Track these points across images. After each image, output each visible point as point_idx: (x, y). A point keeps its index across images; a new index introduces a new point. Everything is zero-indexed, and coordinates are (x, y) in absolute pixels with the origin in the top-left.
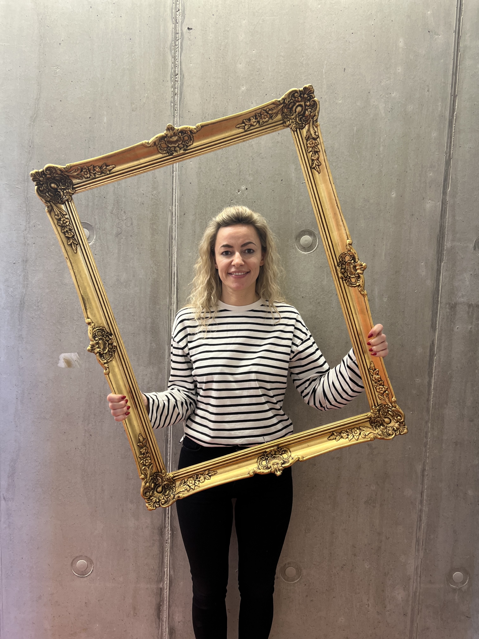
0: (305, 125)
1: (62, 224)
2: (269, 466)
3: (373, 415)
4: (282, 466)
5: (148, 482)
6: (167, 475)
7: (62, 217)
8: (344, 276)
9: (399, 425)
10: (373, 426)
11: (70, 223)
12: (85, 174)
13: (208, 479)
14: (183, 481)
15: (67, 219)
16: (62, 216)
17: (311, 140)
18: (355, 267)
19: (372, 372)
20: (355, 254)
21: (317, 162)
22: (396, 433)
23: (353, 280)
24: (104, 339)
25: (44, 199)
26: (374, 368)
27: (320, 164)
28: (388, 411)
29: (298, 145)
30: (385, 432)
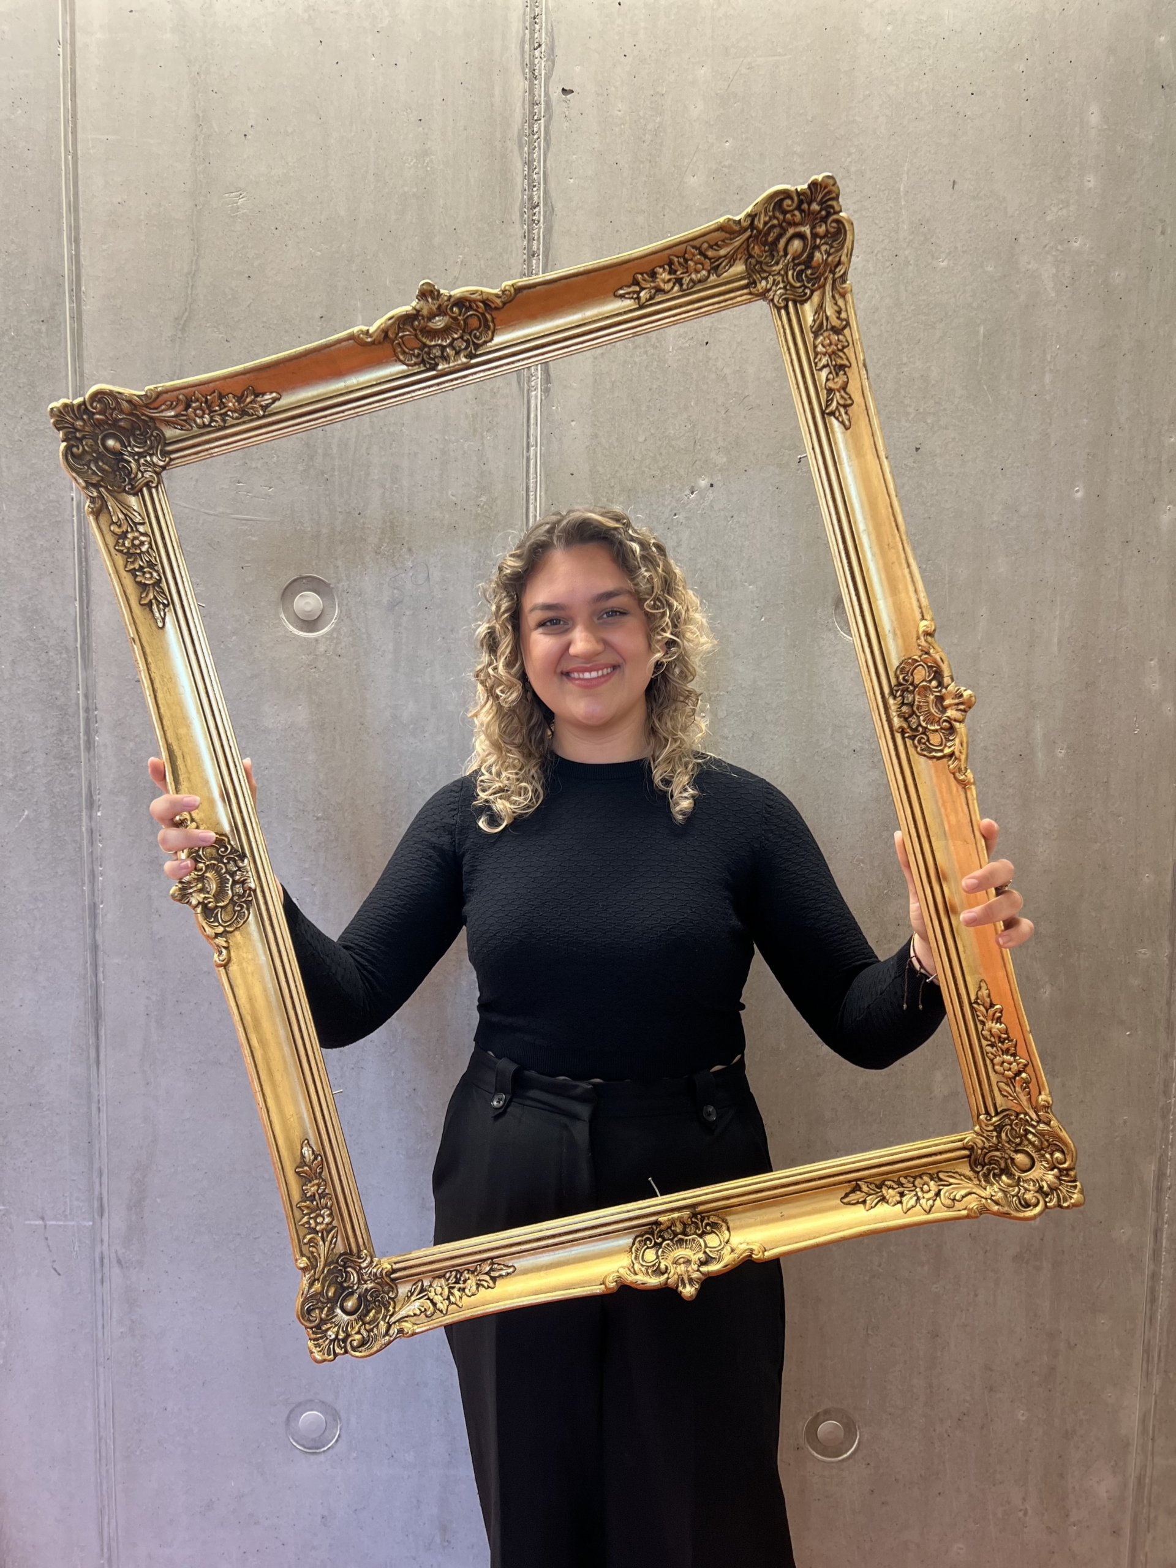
0: (812, 292)
1: (128, 548)
2: (662, 1266)
3: (980, 1141)
4: (701, 1269)
5: (318, 1280)
6: (374, 1264)
7: (129, 530)
8: (909, 727)
9: (1058, 1178)
10: (978, 1172)
11: (151, 547)
12: (196, 416)
13: (489, 1287)
14: (420, 1284)
15: (145, 534)
16: (132, 527)
17: (826, 334)
18: (940, 699)
19: (980, 1011)
20: (941, 664)
21: (842, 397)
22: (1047, 1200)
23: (935, 739)
24: (222, 869)
25: (82, 478)
26: (988, 1000)
27: (849, 402)
28: (1027, 1132)
29: (789, 349)
30: (1013, 1196)
